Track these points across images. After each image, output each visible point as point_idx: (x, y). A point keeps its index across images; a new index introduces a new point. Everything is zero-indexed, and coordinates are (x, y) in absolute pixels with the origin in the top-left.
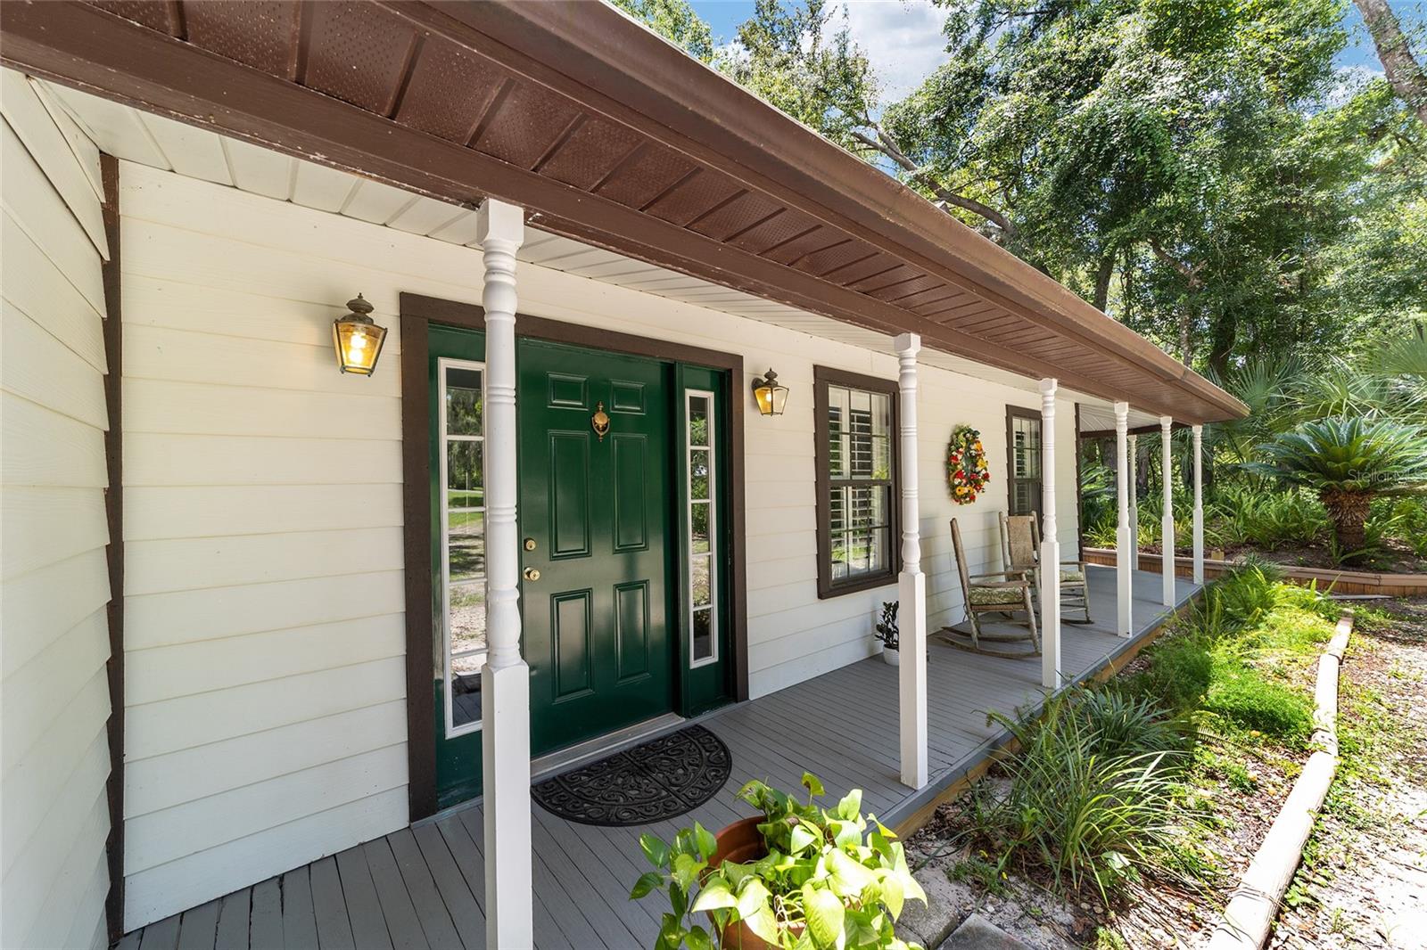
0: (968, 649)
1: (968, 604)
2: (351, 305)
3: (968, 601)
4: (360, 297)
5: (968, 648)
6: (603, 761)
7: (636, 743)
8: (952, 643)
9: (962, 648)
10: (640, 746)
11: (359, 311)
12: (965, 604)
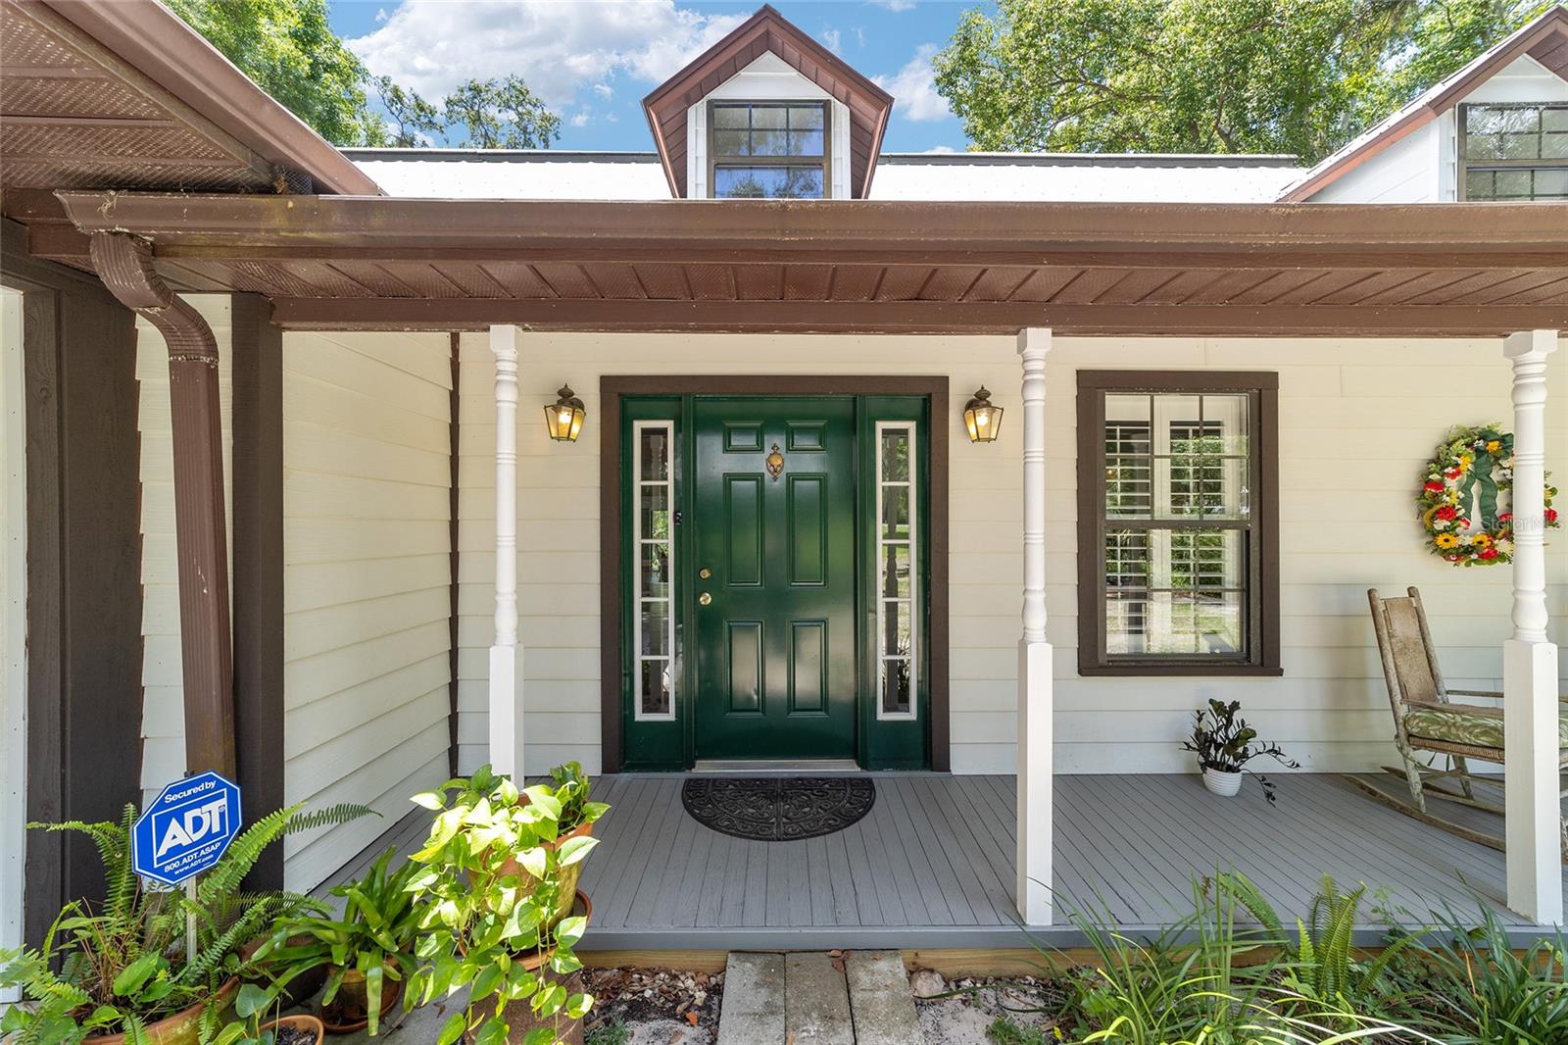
0: (1402, 810)
1: (1403, 733)
2: (560, 393)
3: (1401, 727)
4: (566, 386)
5: (1402, 808)
6: (758, 780)
7: (797, 775)
8: (1372, 793)
9: (1390, 805)
10: (798, 779)
11: (567, 399)
12: (1397, 736)
